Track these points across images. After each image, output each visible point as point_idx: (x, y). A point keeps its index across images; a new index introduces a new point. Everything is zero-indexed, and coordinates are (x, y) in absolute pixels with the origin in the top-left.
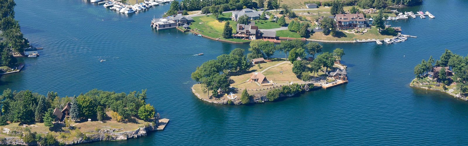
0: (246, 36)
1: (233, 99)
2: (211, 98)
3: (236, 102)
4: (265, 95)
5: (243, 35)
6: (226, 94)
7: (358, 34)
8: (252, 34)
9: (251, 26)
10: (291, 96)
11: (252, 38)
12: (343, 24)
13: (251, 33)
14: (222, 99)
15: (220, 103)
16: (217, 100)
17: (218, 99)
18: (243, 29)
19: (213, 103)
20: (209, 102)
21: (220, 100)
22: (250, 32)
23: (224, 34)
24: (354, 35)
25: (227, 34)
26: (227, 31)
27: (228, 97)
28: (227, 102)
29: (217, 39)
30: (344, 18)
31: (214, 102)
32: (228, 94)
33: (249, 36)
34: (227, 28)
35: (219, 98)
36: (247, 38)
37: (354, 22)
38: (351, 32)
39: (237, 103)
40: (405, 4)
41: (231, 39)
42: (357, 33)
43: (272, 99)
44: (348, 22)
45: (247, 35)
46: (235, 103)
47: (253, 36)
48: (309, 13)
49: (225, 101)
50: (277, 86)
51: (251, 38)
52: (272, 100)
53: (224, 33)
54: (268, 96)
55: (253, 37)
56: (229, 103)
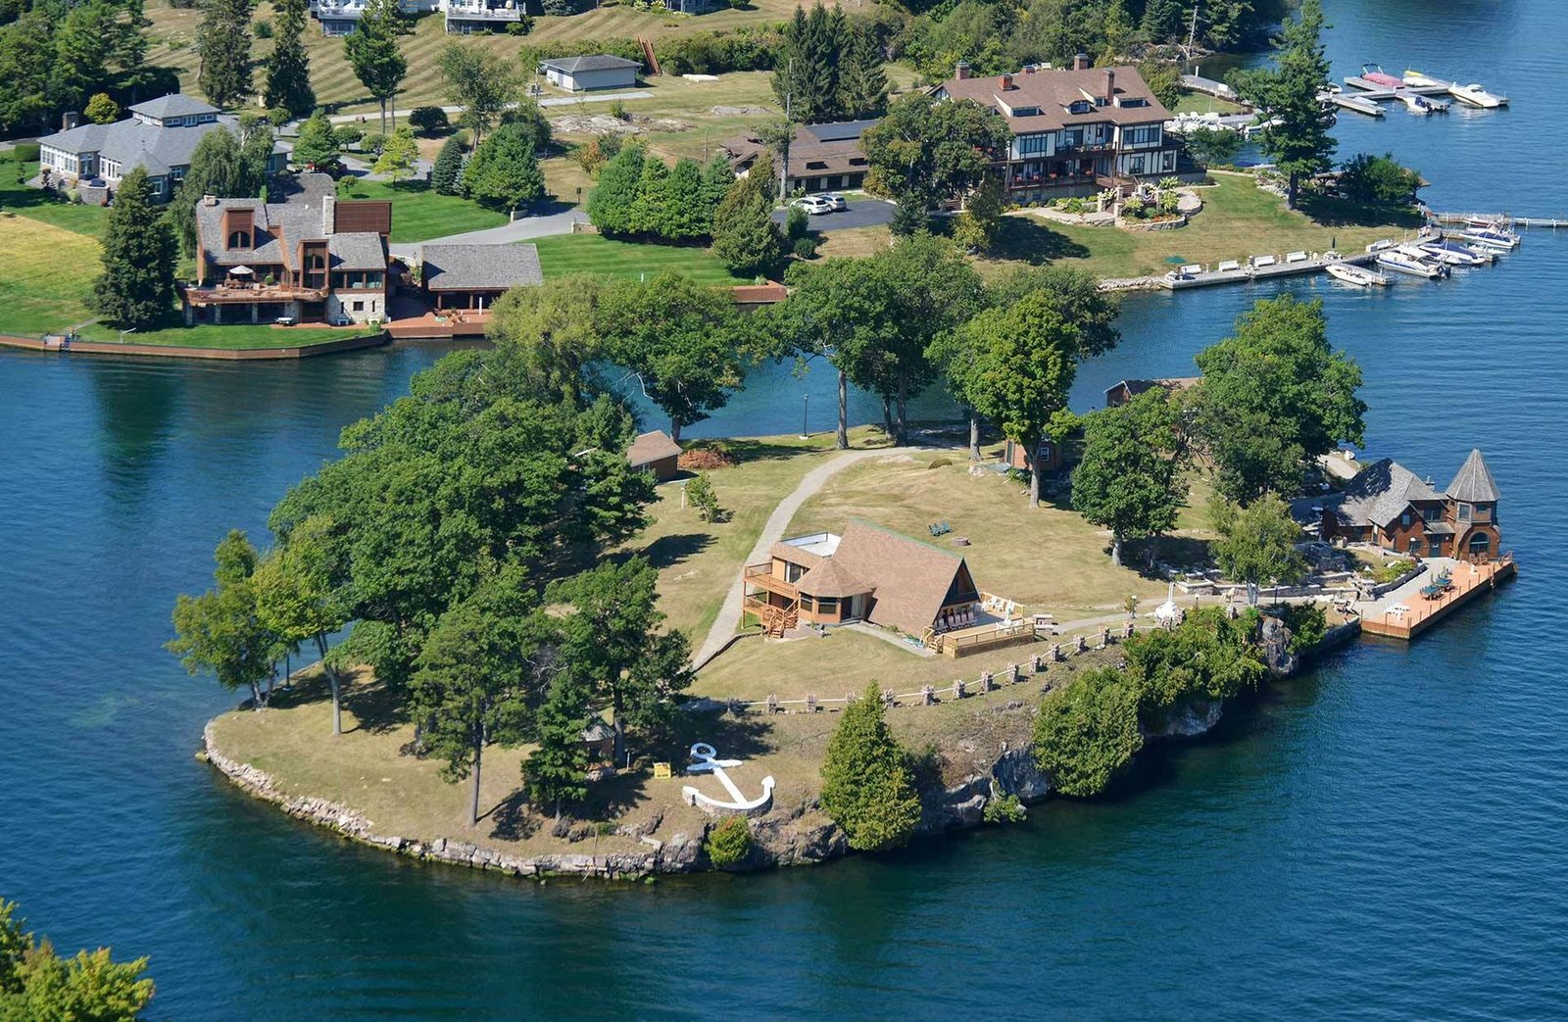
0: (310, 295)
1: (751, 813)
2: (509, 824)
3: (792, 839)
4: (1020, 744)
5: (278, 292)
6: (661, 770)
7: (1148, 223)
8: (356, 276)
9: (337, 207)
10: (1202, 729)
11: (358, 306)
12: (1015, 155)
13: (344, 266)
14: (631, 821)
15: (628, 863)
16: (584, 835)
17: (588, 824)
18: (263, 238)
19: (549, 879)
20: (508, 863)
21: (608, 831)
22: (335, 260)
23: (110, 294)
24: (1122, 233)
25: (140, 292)
26: (139, 263)
27: (689, 791)
28: (702, 853)
29: (55, 342)
30: (1020, 105)
31: (556, 858)
32: (679, 769)
33: (331, 291)
34: (138, 235)
35: (597, 818)
36: (314, 311)
37: (1090, 138)
38: (1089, 217)
39: (802, 843)
40: (1220, 30)
41: (180, 332)
42: (1141, 215)
43: (1095, 766)
44: (1051, 138)
45: (310, 282)
46: (777, 847)
47: (366, 290)
48: (626, 118)
49: (677, 841)
50: (1084, 649)
51: (349, 307)
52: (1098, 781)
53: (116, 286)
54: (1052, 746)
55: (366, 298)
56: (716, 854)
